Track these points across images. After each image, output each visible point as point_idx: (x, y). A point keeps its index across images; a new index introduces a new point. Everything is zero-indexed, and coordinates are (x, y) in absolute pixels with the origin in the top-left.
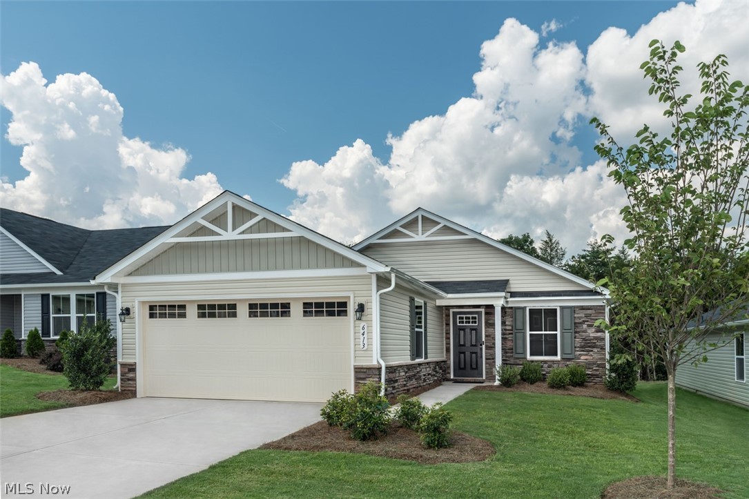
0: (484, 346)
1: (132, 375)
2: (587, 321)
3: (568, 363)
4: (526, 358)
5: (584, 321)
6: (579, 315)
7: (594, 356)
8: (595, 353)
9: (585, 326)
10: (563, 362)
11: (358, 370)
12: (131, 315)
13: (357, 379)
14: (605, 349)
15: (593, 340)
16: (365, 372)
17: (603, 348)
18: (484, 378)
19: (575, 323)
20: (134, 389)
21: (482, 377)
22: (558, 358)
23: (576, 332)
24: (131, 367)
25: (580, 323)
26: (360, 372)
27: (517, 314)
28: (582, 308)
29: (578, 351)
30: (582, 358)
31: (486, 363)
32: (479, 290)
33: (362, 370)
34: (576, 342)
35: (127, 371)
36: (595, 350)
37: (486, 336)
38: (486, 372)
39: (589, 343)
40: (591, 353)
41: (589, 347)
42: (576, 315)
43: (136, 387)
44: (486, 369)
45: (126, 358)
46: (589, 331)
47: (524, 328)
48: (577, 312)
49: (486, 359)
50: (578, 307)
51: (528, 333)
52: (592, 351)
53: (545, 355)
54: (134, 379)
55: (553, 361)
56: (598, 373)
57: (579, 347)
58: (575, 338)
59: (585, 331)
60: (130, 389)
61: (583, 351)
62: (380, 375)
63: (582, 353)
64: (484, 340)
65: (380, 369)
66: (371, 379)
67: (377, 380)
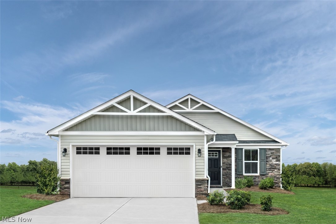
0: (221, 169)
1: (67, 186)
2: (272, 156)
3: (263, 177)
4: (242, 174)
5: (271, 156)
6: (268, 153)
7: (275, 172)
8: (276, 172)
9: (271, 158)
10: (260, 176)
11: (197, 181)
12: (67, 152)
13: (197, 185)
14: (280, 170)
15: (275, 165)
16: (201, 182)
17: (279, 170)
18: (222, 185)
19: (267, 157)
20: (69, 193)
21: (220, 184)
22: (258, 174)
23: (267, 161)
24: (67, 181)
25: (269, 157)
26: (198, 182)
27: (239, 152)
28: (270, 149)
29: (267, 171)
30: (270, 174)
31: (223, 177)
32: (224, 140)
33: (199, 181)
34: (267, 166)
35: (64, 183)
36: (276, 170)
37: (223, 163)
38: (223, 182)
39: (273, 167)
40: (274, 172)
41: (273, 169)
42: (267, 153)
43: (70, 192)
44: (223, 180)
45: (63, 176)
46: (273, 161)
47: (242, 159)
48: (267, 151)
49: (223, 175)
50: (268, 149)
51: (244, 162)
52: (274, 171)
53: (252, 173)
54: (69, 188)
55: (256, 176)
56: (277, 181)
57: (268, 169)
58: (266, 164)
59: (271, 161)
60: (66, 193)
61: (270, 171)
62: (208, 183)
63: (269, 172)
64: (221, 165)
65: (208, 181)
66: (204, 185)
67: (207, 185)
